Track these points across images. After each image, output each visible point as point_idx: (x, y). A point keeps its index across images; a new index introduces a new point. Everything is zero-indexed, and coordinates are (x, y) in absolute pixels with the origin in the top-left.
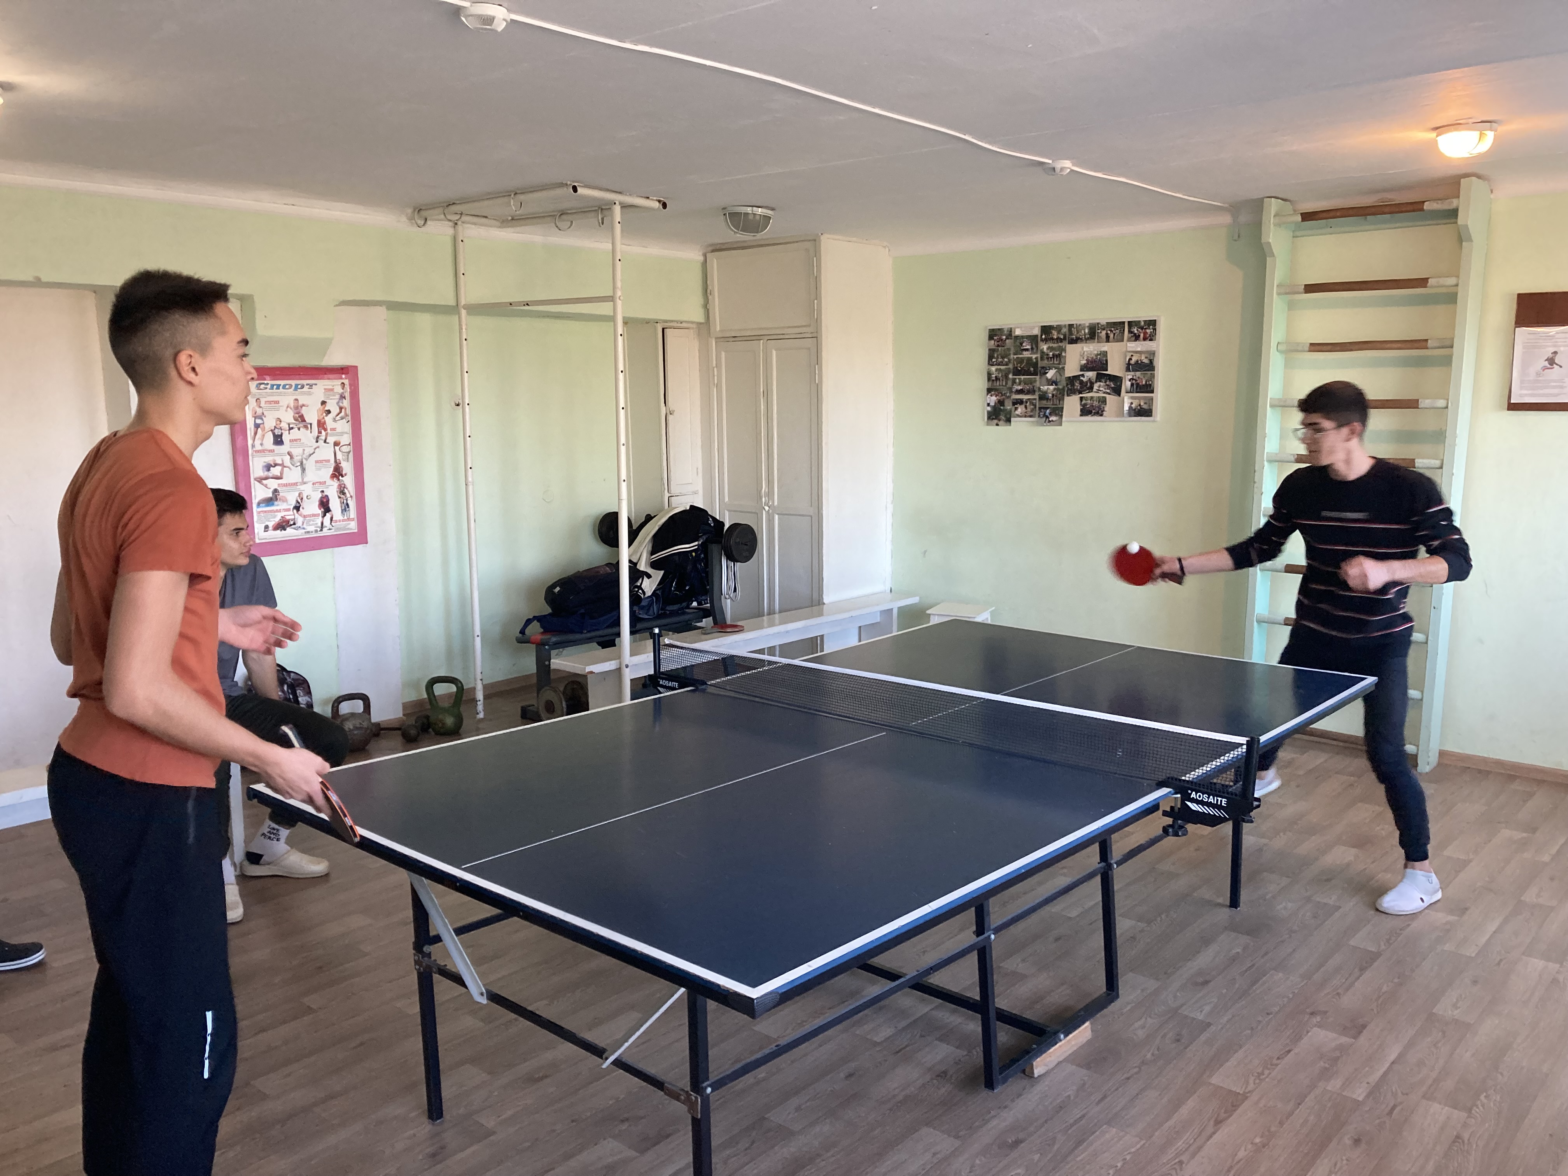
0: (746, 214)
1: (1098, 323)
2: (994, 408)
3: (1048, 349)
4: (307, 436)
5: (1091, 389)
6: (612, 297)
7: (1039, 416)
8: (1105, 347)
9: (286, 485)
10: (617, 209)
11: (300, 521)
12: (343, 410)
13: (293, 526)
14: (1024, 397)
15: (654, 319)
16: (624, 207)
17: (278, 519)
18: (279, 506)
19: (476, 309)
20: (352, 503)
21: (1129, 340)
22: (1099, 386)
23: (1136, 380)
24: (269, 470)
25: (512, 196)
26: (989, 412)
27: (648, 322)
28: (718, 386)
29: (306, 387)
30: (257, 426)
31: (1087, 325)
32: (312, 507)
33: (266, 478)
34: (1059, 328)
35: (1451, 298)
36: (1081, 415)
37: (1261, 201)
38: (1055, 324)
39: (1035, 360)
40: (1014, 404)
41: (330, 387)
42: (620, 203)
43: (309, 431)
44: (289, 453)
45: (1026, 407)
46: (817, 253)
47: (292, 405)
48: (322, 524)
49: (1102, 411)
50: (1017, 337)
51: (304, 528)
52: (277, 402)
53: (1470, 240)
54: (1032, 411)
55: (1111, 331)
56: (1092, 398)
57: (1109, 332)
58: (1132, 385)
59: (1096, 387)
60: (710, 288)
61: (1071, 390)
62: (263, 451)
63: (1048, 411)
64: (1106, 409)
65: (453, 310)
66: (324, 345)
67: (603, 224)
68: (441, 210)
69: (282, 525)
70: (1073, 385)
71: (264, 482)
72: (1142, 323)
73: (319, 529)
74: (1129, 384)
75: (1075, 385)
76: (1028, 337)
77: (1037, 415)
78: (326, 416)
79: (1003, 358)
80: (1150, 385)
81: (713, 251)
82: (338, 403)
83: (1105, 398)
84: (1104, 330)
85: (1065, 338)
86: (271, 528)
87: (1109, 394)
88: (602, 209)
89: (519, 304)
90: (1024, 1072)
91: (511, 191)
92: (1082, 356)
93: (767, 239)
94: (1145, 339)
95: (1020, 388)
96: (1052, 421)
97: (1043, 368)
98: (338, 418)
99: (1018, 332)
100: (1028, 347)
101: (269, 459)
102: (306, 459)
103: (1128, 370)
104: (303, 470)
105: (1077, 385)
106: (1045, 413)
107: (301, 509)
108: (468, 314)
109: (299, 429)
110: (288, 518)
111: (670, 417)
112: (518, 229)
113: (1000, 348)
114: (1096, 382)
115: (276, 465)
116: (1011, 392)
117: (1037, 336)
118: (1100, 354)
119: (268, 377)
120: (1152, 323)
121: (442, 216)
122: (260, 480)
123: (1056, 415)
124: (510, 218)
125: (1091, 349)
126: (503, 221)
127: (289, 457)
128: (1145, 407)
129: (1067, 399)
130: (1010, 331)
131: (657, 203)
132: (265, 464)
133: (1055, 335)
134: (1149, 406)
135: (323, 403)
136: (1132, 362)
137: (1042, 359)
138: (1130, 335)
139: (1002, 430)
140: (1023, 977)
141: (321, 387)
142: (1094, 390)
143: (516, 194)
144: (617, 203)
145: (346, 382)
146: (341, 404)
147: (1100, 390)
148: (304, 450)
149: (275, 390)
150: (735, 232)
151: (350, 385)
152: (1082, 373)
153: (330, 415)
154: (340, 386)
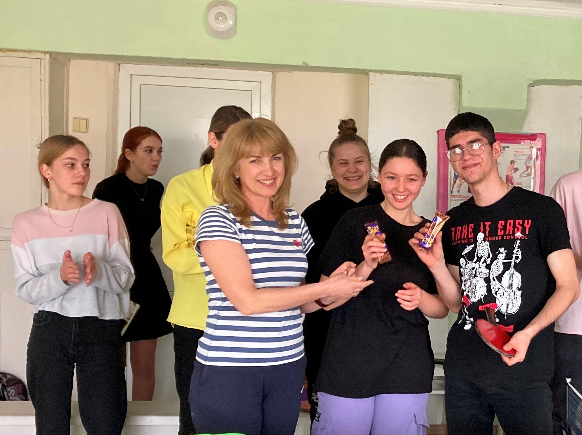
12: (529, 169)
30: (456, 177)
41: (521, 150)
66: (522, 115)
78: (514, 173)
82: (525, 163)
98: (524, 175)
135: (512, 162)
141: (513, 149)
146: (528, 165)
151: (538, 148)
153: (517, 172)
154: (528, 150)
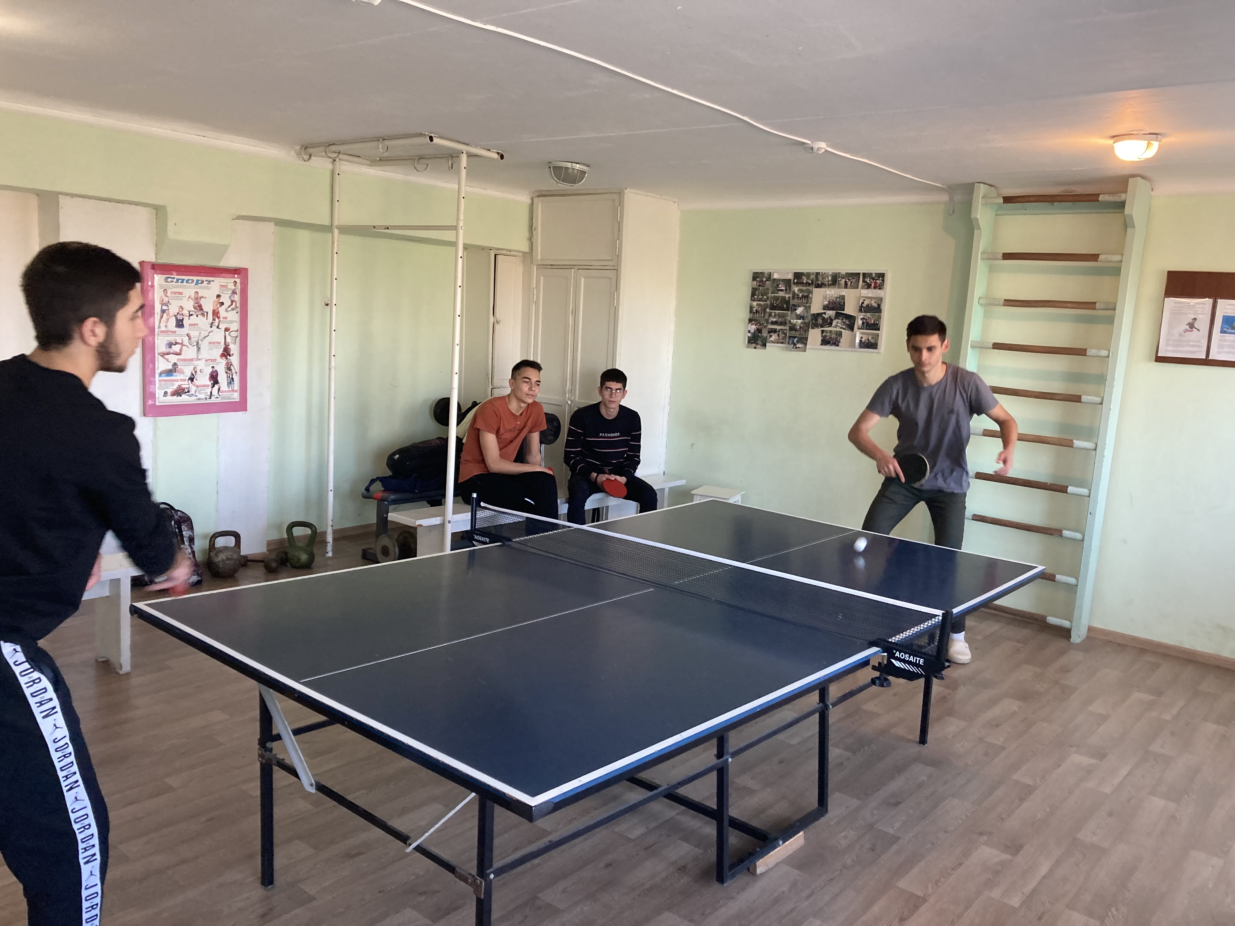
0: (567, 168)
1: (839, 273)
2: (754, 334)
3: (798, 290)
4: (203, 322)
5: (830, 324)
6: (456, 226)
7: (789, 343)
8: (844, 292)
9: (184, 360)
10: (464, 158)
11: (193, 389)
12: (234, 303)
13: (187, 393)
14: (778, 327)
15: (490, 247)
16: (470, 155)
17: (175, 387)
18: (177, 376)
19: (345, 230)
20: (236, 378)
21: (863, 288)
22: (837, 323)
23: (866, 320)
24: (170, 347)
25: (381, 141)
26: (749, 337)
27: (483, 248)
28: (537, 303)
29: (205, 283)
30: (163, 311)
31: (831, 273)
32: (204, 379)
33: (168, 354)
34: (808, 275)
35: (1116, 271)
36: (821, 345)
37: (973, 184)
38: (805, 271)
39: (787, 299)
40: (769, 332)
41: (225, 284)
42: (467, 153)
43: (206, 318)
44: (187, 335)
45: (779, 335)
46: (621, 203)
47: (193, 296)
48: (211, 393)
49: (839, 342)
50: (774, 280)
51: (196, 396)
52: (180, 293)
53: (1133, 226)
54: (783, 339)
55: (849, 280)
56: (831, 331)
57: (847, 280)
58: (863, 323)
59: (834, 323)
60: (534, 225)
61: (815, 324)
62: (167, 332)
63: (796, 340)
64: (841, 341)
65: (328, 229)
66: (222, 250)
67: (452, 168)
68: (322, 149)
69: (179, 392)
70: (816, 320)
71: (166, 356)
72: (874, 275)
73: (208, 397)
74: (860, 322)
75: (817, 321)
76: (784, 280)
77: (787, 342)
78: (220, 306)
79: (762, 295)
80: (877, 324)
81: (538, 196)
82: (230, 297)
83: (841, 332)
84: (843, 278)
85: (812, 283)
86: (169, 394)
87: (845, 329)
88: (452, 156)
89: (381, 227)
90: (748, 869)
91: (380, 137)
92: (825, 298)
93: (582, 190)
94: (875, 288)
95: (774, 320)
96: (799, 347)
97: (794, 305)
98: (229, 309)
99: (776, 276)
100: (783, 288)
101: (172, 339)
102: (202, 341)
103: (860, 311)
104: (199, 349)
105: (820, 321)
106: (793, 341)
107: (195, 380)
108: (340, 233)
109: (197, 316)
110: (183, 386)
111: (497, 326)
112: (383, 168)
113: (761, 288)
114: (835, 319)
115: (176, 343)
116: (768, 322)
117: (790, 280)
118: (839, 298)
119: (175, 273)
120: (882, 276)
121: (324, 154)
122: (163, 355)
123: (802, 343)
124: (378, 159)
125: (832, 293)
126: (372, 161)
127: (188, 338)
128: (873, 341)
129: (811, 331)
130: (770, 274)
131: (497, 155)
132: (168, 342)
133: (805, 280)
134: (876, 340)
135: (218, 296)
136: (864, 305)
137: (793, 298)
138: (864, 284)
139: (759, 352)
140: (751, 792)
141: (217, 283)
142: (833, 325)
143: (384, 139)
144: (464, 152)
145: (238, 281)
146: (232, 298)
147: (837, 325)
148: (200, 333)
149: (179, 284)
150: (557, 182)
151: (241, 283)
152: (824, 311)
153: (223, 306)
154: (233, 284)
